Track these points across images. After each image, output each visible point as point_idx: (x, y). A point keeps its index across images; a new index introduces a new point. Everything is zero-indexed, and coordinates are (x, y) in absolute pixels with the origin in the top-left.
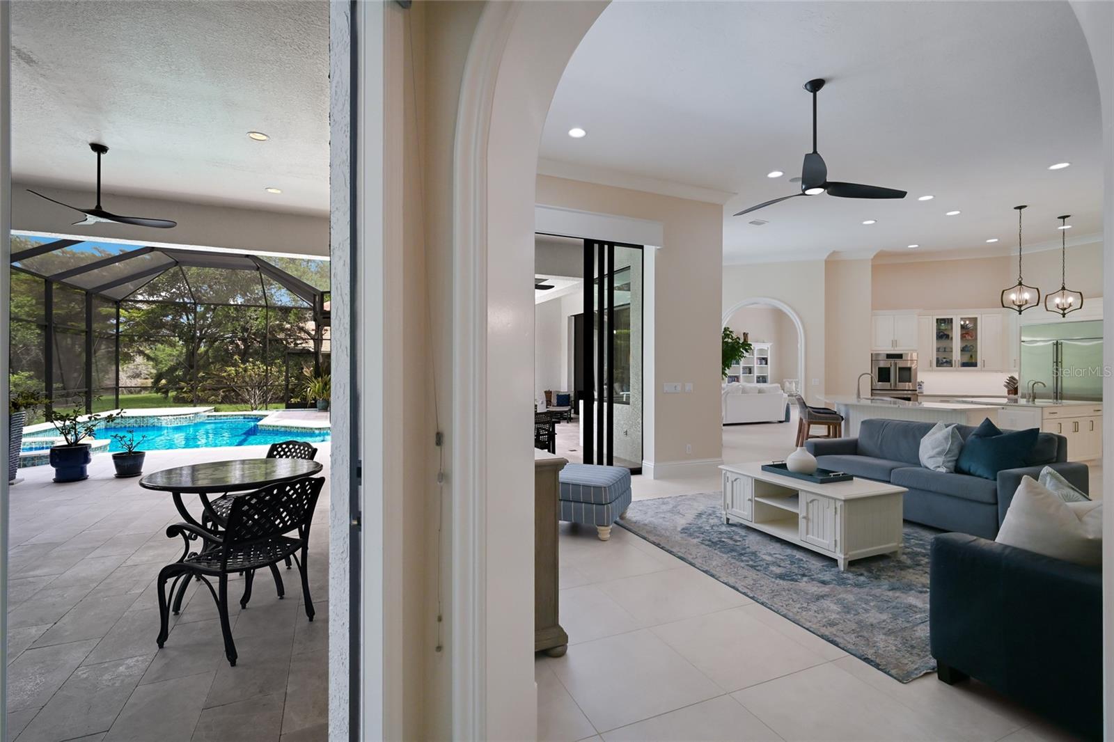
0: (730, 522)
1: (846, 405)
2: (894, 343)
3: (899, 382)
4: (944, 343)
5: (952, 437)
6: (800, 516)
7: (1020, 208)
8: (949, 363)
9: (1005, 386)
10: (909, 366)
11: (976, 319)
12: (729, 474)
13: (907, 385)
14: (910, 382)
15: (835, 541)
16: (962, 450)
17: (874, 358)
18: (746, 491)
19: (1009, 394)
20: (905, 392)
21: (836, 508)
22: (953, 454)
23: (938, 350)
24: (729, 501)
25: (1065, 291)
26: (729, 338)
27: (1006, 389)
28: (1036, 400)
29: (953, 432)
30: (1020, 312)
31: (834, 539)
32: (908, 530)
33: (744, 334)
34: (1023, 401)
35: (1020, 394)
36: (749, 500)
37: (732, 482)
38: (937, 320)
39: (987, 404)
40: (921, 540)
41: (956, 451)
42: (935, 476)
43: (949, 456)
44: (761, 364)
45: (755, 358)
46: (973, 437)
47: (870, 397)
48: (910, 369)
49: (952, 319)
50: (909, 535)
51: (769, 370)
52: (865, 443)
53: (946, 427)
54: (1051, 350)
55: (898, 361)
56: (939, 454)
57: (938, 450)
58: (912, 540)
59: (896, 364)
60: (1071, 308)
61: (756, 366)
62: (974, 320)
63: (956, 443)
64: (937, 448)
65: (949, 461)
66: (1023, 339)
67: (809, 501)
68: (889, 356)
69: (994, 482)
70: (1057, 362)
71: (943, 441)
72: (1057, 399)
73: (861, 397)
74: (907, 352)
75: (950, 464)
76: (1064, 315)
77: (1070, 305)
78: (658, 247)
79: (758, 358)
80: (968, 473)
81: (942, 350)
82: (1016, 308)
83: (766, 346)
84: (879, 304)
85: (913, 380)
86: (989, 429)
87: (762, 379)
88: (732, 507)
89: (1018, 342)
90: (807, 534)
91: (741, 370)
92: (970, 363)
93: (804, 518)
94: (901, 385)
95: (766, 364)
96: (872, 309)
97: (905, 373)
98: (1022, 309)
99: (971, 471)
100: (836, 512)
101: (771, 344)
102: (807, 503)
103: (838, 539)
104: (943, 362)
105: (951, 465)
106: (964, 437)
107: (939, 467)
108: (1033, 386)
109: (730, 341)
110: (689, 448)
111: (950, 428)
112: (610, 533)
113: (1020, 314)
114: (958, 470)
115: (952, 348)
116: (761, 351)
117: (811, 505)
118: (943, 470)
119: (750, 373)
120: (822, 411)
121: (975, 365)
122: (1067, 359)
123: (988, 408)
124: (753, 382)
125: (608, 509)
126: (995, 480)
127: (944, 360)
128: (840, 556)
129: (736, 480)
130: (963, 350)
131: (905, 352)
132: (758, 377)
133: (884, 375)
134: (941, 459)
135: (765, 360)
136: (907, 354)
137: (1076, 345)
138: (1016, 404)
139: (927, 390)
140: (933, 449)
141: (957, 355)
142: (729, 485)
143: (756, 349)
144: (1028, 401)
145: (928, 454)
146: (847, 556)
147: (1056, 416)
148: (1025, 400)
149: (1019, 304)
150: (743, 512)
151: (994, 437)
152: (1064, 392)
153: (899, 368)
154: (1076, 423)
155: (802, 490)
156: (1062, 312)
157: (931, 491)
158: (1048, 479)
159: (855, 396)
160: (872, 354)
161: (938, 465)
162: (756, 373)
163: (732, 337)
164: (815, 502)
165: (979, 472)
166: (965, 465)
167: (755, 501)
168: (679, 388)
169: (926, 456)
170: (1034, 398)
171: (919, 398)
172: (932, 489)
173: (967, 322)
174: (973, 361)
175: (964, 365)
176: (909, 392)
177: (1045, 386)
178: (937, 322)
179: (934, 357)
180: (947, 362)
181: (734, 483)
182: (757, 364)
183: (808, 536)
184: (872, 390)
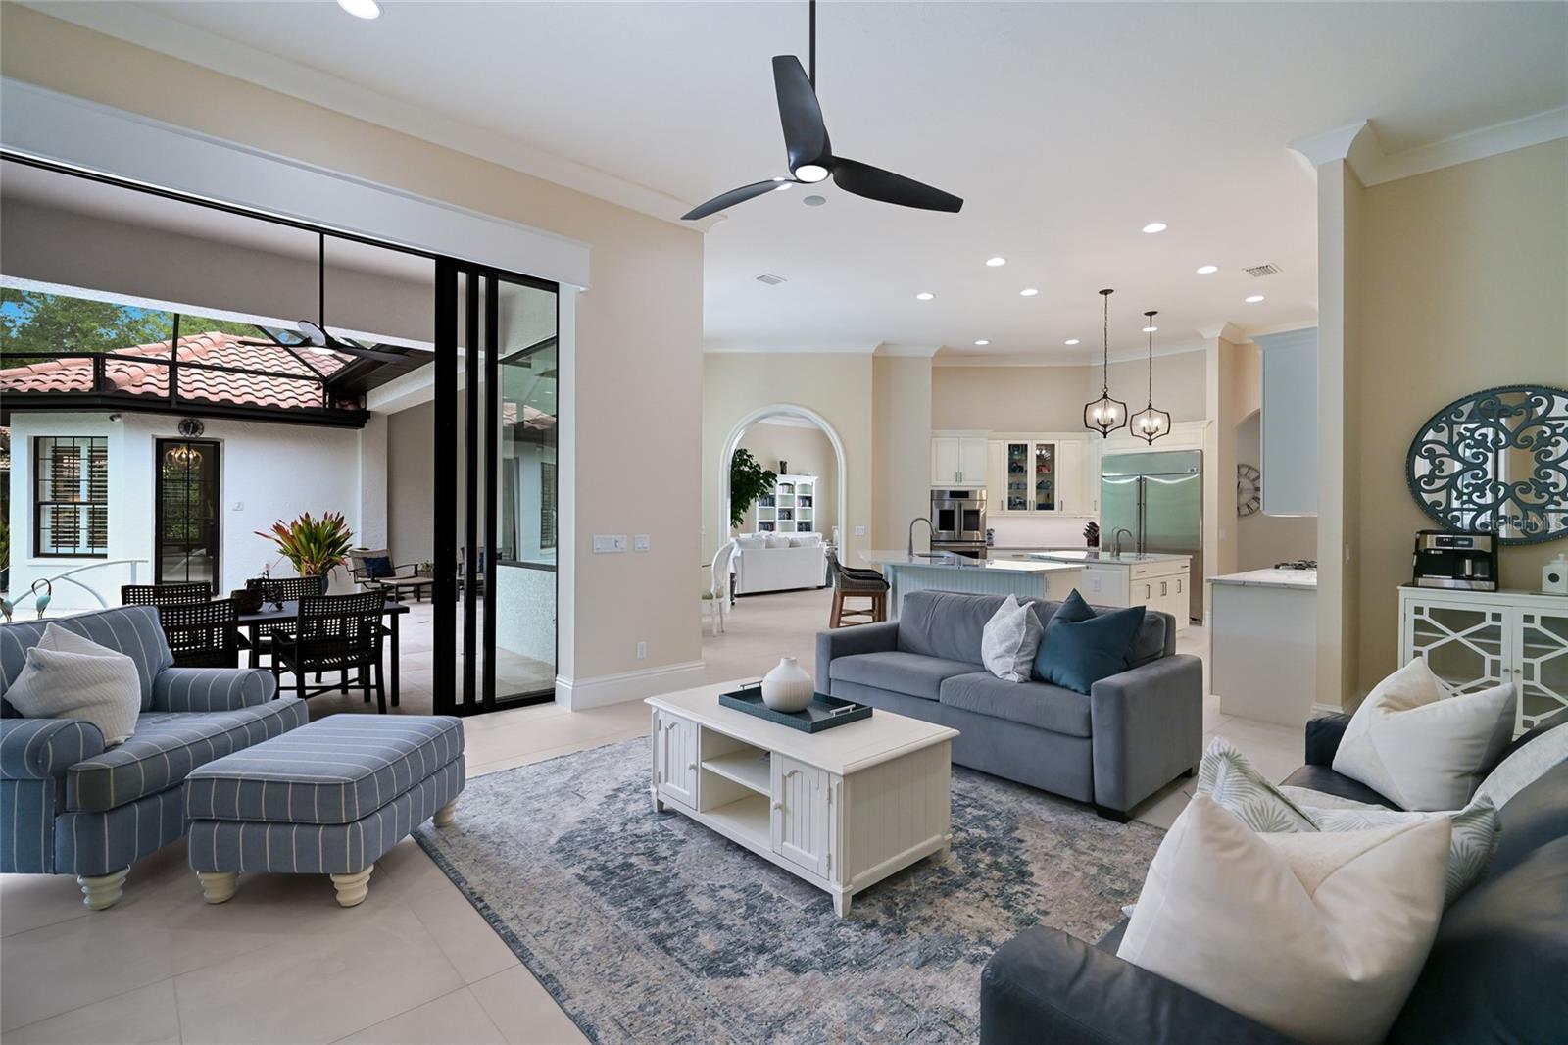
0: (665, 807)
1: (893, 566)
2: (959, 476)
3: (965, 530)
4: (1018, 478)
5: (1027, 623)
6: (773, 804)
7: (1106, 292)
8: (1023, 505)
9: (1084, 534)
10: (977, 507)
11: (1053, 446)
12: (661, 716)
13: (977, 535)
14: (977, 530)
15: (829, 857)
16: (1041, 642)
17: (936, 496)
18: (687, 750)
19: (1089, 545)
20: (974, 544)
21: (830, 790)
22: (1028, 650)
23: (1011, 486)
24: (661, 768)
25: (1152, 411)
26: (745, 465)
27: (1086, 539)
28: (1121, 554)
29: (1029, 615)
30: (1105, 434)
31: (826, 854)
32: (962, 785)
33: (781, 462)
34: (1104, 556)
35: (1101, 545)
36: (692, 767)
37: (667, 730)
38: (1010, 445)
39: (1067, 561)
40: (982, 807)
41: (1033, 646)
42: (1003, 690)
43: (1022, 654)
44: (804, 505)
45: (796, 497)
46: (1057, 621)
47: (928, 552)
48: (977, 512)
49: (1026, 446)
50: (964, 797)
51: (814, 514)
52: (909, 632)
53: (1021, 605)
54: (1134, 490)
55: (964, 501)
56: (1009, 651)
57: (1008, 644)
58: (969, 810)
59: (960, 505)
60: (1158, 434)
61: (796, 508)
62: (1051, 448)
63: (1033, 632)
64: (1005, 641)
65: (1022, 663)
66: (1104, 474)
67: (786, 773)
68: (954, 494)
69: (1087, 697)
70: (1141, 504)
71: (1015, 629)
72: (1140, 551)
73: (915, 552)
74: (974, 489)
75: (1024, 667)
76: (1150, 441)
77: (1157, 429)
78: (582, 289)
79: (799, 497)
80: (1049, 682)
81: (1015, 487)
82: (1101, 429)
83: (811, 480)
84: (941, 423)
85: (981, 527)
86: (1078, 609)
87: (805, 527)
88: (667, 781)
89: (1100, 477)
90: (784, 839)
91: (777, 512)
92: (1046, 505)
93: (779, 807)
94: (966, 535)
95: (811, 505)
96: (933, 428)
97: (973, 518)
98: (1108, 430)
99: (1054, 678)
100: (830, 798)
101: (816, 478)
102: (784, 778)
103: (834, 853)
104: (1016, 503)
105: (1026, 668)
106: (1044, 621)
107: (1009, 673)
108: (1118, 534)
109: (746, 469)
110: (642, 649)
111: (1024, 608)
112: (368, 884)
113: (1105, 437)
114: (1035, 677)
115: (1026, 485)
116: (804, 487)
117: (789, 781)
118: (1014, 678)
119: (789, 518)
120: (863, 575)
121: (1052, 507)
122: (1150, 500)
123: (1070, 568)
124: (793, 531)
125: (355, 835)
126: (1088, 693)
127: (1018, 501)
128: (837, 890)
129: (672, 726)
130: (1039, 487)
131: (972, 489)
132: (800, 524)
133: (946, 520)
134: (1011, 660)
135: (810, 499)
136: (976, 492)
137: (1159, 483)
138: (1095, 560)
139: (998, 541)
140: (1001, 643)
141: (1032, 495)
142: (662, 735)
143: (797, 484)
144: (1112, 556)
145: (994, 652)
146: (850, 887)
147: (1143, 576)
148: (1109, 553)
149: (1103, 423)
150: (682, 791)
151: (1085, 622)
152: (1147, 543)
153: (965, 511)
154: (1164, 584)
155: (776, 752)
156: (1148, 438)
157: (996, 717)
158: (1223, 766)
159: (907, 552)
160: (932, 491)
161: (1008, 670)
162: (797, 517)
163: (751, 463)
164: (797, 776)
165: (1064, 681)
166: (1045, 669)
167: (702, 768)
168: (623, 544)
169: (991, 656)
170: (1119, 551)
171: (988, 551)
172: (1000, 713)
173: (1043, 452)
174: (1050, 502)
175: (1040, 507)
176: (978, 544)
177: (1130, 535)
178: (1010, 449)
179: (1004, 495)
180: (1020, 503)
181: (670, 731)
182: (799, 505)
183: (785, 843)
184: (932, 541)
